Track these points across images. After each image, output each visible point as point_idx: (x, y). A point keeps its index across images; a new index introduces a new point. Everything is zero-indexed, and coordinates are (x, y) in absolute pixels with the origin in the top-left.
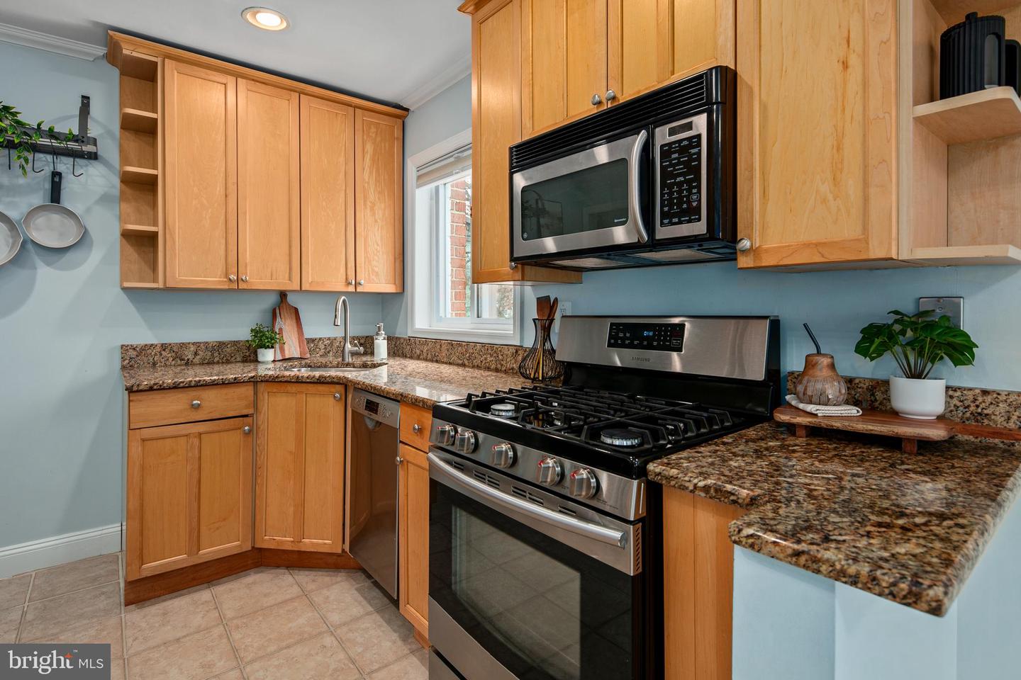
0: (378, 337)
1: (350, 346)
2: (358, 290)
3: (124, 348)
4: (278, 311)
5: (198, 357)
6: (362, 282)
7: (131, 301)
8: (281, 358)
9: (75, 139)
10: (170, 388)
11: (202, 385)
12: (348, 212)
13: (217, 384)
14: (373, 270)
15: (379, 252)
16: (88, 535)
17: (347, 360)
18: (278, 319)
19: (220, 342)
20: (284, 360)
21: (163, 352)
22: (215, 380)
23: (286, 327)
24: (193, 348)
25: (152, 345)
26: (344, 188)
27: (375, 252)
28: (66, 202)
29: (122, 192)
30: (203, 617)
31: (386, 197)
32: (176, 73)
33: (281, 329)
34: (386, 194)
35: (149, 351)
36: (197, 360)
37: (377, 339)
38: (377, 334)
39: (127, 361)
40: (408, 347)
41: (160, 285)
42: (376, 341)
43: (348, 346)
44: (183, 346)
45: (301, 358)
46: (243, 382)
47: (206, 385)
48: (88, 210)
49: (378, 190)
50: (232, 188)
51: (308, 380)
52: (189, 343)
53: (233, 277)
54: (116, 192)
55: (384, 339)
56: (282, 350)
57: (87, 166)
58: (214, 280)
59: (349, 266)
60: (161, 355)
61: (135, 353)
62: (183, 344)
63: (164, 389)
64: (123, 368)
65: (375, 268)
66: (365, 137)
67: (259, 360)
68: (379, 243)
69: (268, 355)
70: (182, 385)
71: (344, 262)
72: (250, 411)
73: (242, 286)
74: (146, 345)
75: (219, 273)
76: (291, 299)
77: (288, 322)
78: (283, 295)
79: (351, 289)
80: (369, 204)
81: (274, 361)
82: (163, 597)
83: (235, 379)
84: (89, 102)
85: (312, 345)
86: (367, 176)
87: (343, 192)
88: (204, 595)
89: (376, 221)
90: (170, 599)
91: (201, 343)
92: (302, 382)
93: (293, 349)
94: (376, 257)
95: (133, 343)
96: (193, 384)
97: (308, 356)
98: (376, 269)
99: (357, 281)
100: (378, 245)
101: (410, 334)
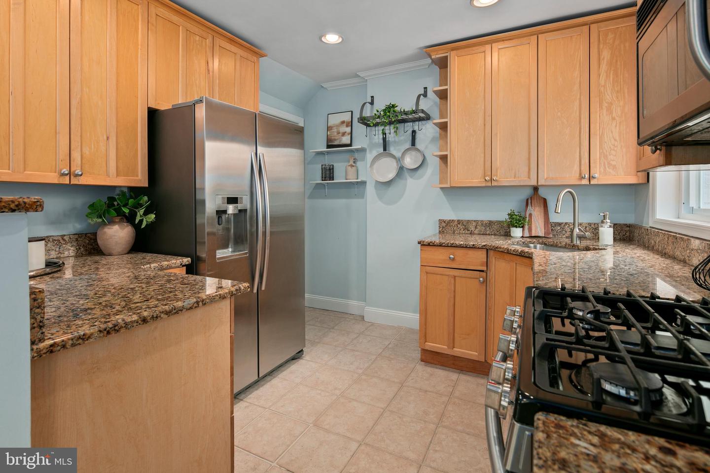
0: (603, 225)
1: (578, 231)
2: (592, 183)
3: (441, 221)
4: (530, 201)
5: (477, 230)
6: (596, 175)
7: (444, 195)
8: (528, 236)
9: (414, 112)
10: (438, 246)
11: (454, 247)
12: (582, 117)
13: (463, 247)
14: (609, 163)
15: (617, 146)
16: (399, 315)
17: (575, 242)
18: (529, 207)
19: (490, 221)
20: (531, 237)
21: (458, 225)
22: (461, 244)
23: (536, 213)
24: (474, 224)
25: (453, 220)
26: (579, 97)
27: (612, 147)
28: (419, 145)
29: (440, 134)
30: (444, 387)
31: (626, 95)
32: (456, 57)
33: (530, 215)
34: (626, 91)
35: (451, 224)
36: (476, 232)
37: (602, 227)
38: (602, 222)
39: (441, 229)
40: (647, 237)
41: (448, 186)
42: (600, 229)
43: (576, 231)
44: (468, 221)
45: (545, 237)
46: (479, 248)
47: (456, 247)
48: (426, 147)
49: (616, 89)
50: (488, 119)
51: (514, 253)
52: (472, 221)
53: (487, 178)
54: (438, 135)
55: (610, 227)
56: (530, 230)
57: (426, 124)
58: (477, 181)
59: (583, 162)
60: (457, 226)
61: (445, 224)
62: (469, 220)
63: (435, 246)
64: (440, 232)
65: (611, 162)
66: (601, 46)
67: (512, 235)
68: (617, 138)
69: (517, 232)
70: (444, 245)
71: (578, 159)
72: (484, 268)
73: (494, 184)
74: (450, 220)
75: (480, 176)
76: (542, 192)
77: (537, 209)
78: (536, 189)
79: (585, 182)
80: (605, 105)
81: (522, 237)
82: (437, 366)
83: (473, 245)
84: (427, 90)
85: (559, 228)
86: (603, 78)
87: (578, 101)
88: (454, 376)
89: (613, 119)
90: (440, 369)
91: (479, 221)
92: (510, 253)
93: (538, 228)
94: (613, 152)
95: (443, 219)
96: (449, 245)
97: (551, 236)
98: (614, 163)
99: (591, 175)
100: (615, 140)
101: (651, 224)
